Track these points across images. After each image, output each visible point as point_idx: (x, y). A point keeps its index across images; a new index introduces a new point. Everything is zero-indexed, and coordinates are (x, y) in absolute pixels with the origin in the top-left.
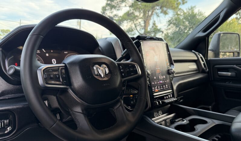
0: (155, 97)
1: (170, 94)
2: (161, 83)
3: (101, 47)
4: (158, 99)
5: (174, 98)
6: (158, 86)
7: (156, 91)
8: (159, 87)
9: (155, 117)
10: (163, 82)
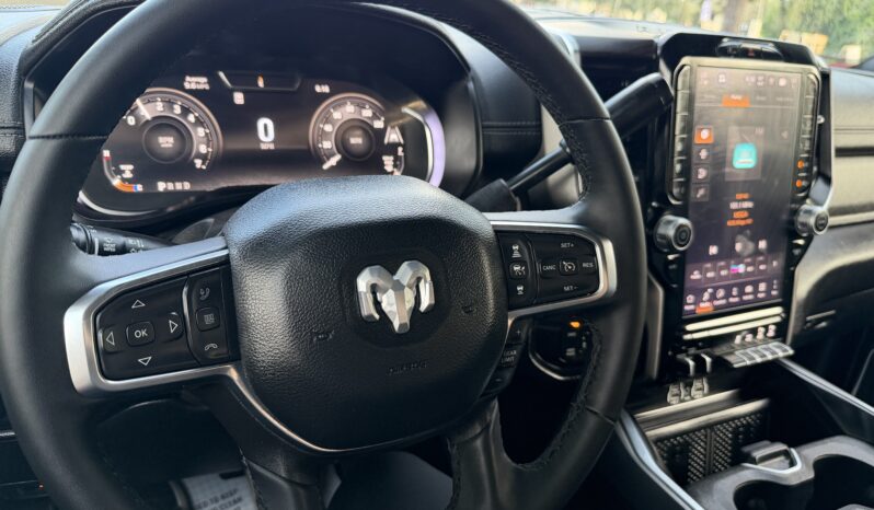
0: (688, 337)
1: (766, 327)
2: (738, 275)
3: (475, 80)
4: (699, 348)
5: (784, 341)
6: (716, 289)
7: (699, 312)
8: (721, 293)
9: (669, 404)
10: (750, 269)
